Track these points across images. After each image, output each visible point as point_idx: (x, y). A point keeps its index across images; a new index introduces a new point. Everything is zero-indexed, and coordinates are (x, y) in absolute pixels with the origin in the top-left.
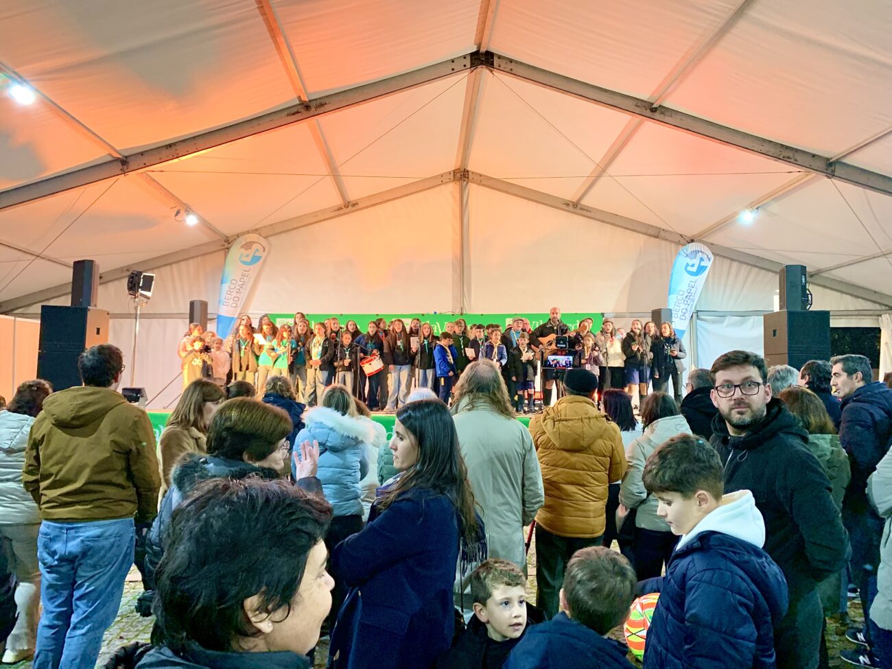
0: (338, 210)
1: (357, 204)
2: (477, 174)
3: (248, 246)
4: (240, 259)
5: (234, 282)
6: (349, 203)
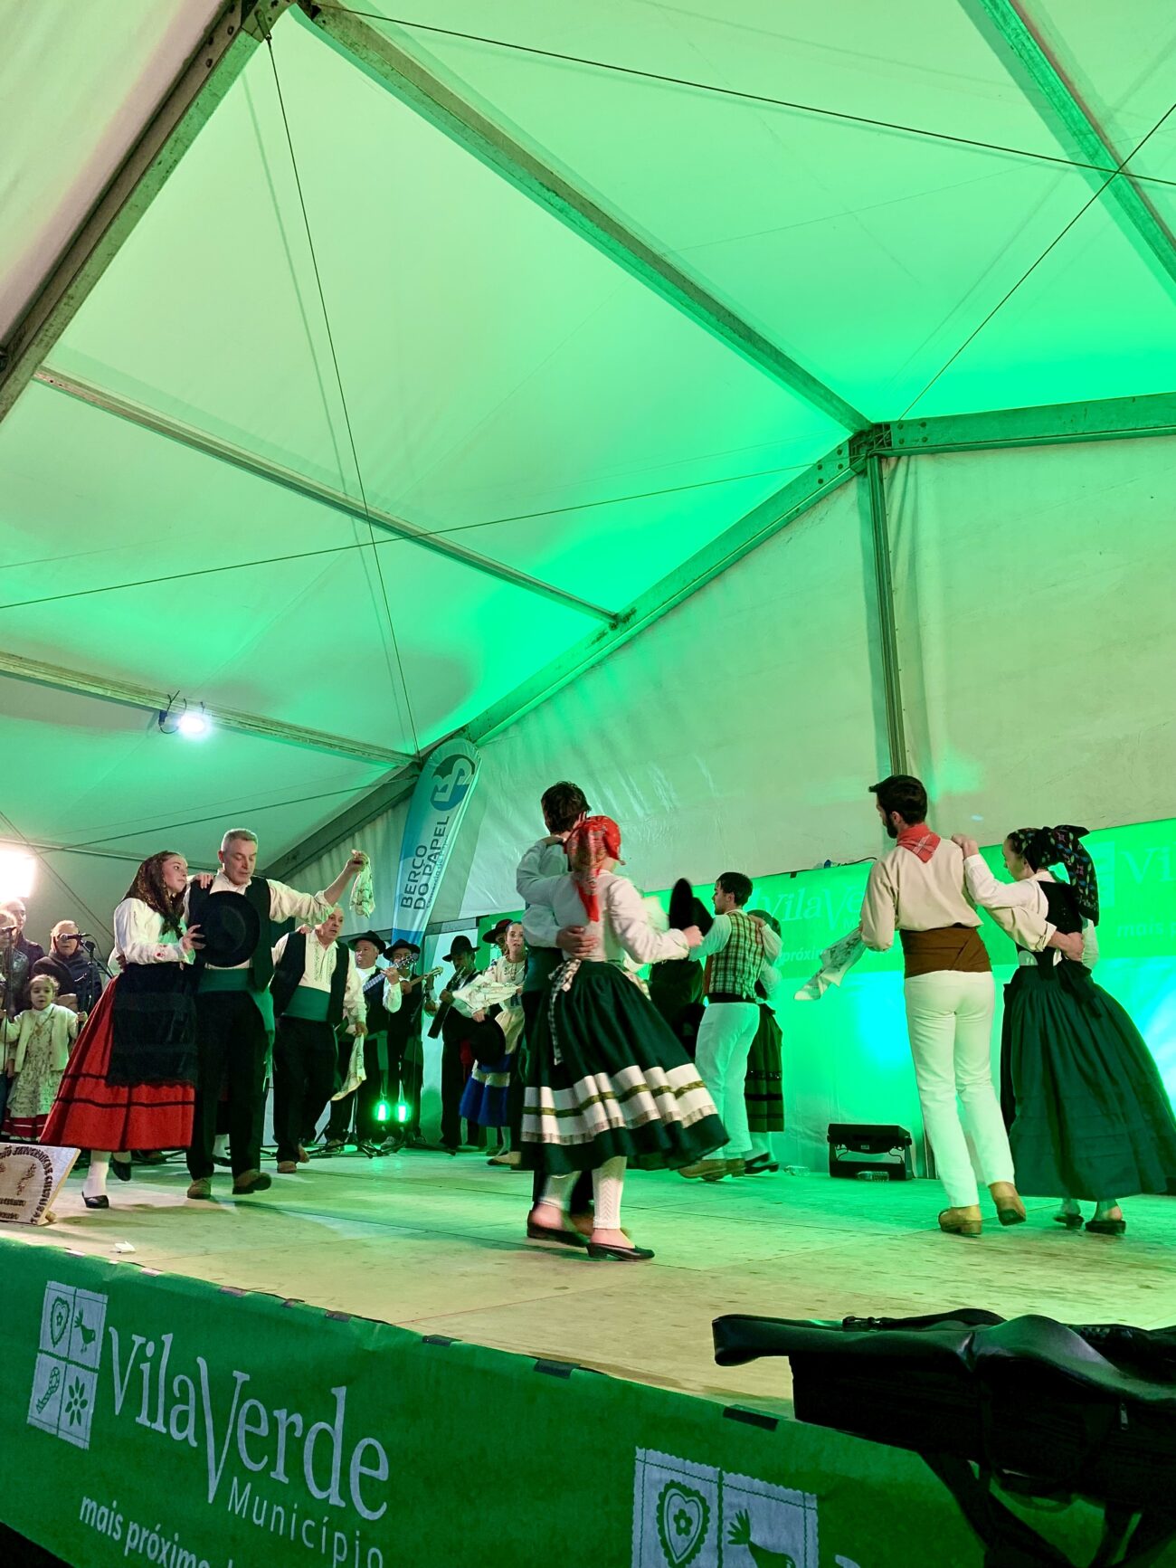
0: (598, 639)
2: (911, 423)
3: (445, 768)
4: (431, 801)
5: (421, 851)
6: (615, 617)
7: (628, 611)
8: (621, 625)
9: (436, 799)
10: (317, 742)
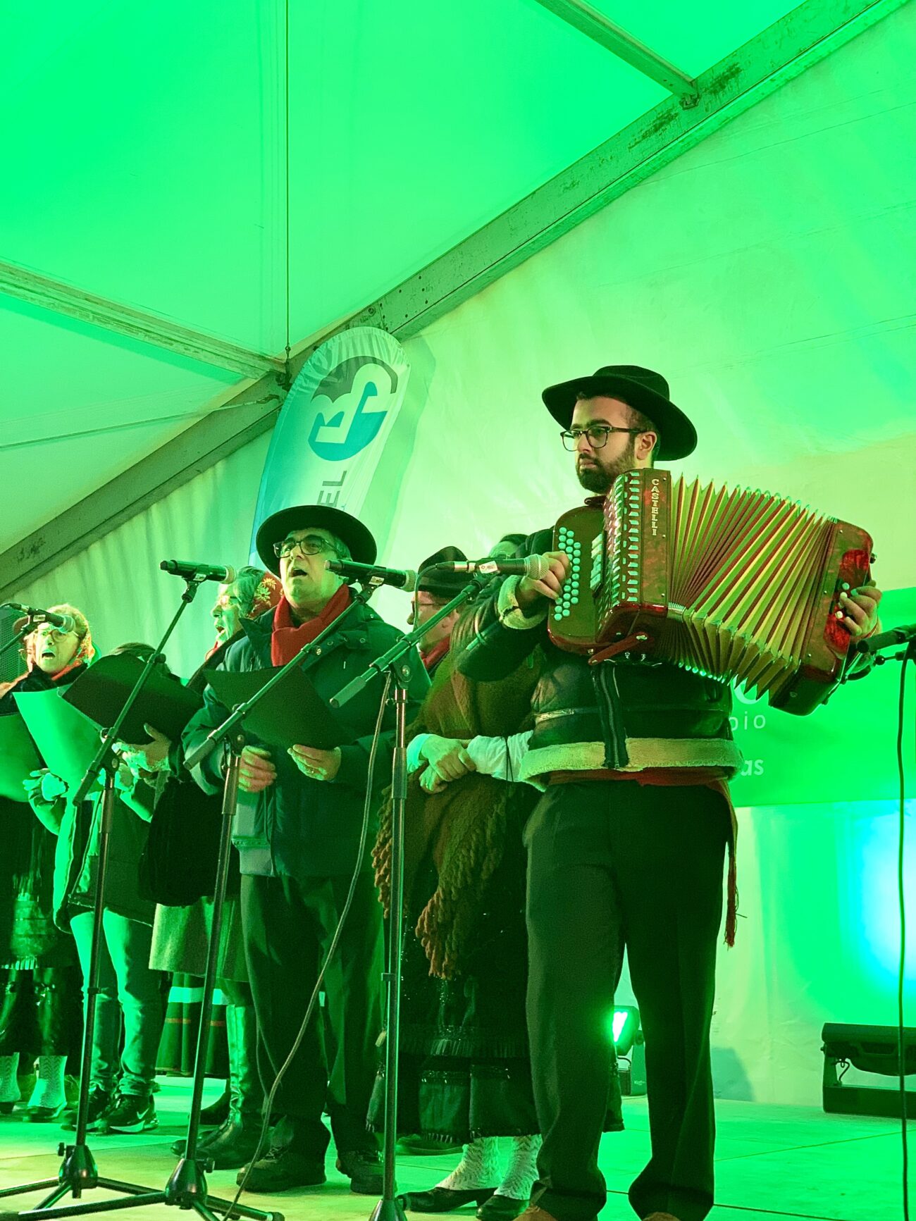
1: (734, 72)
3: (339, 381)
4: (312, 439)
6: (692, 83)
7: (722, 70)
8: (705, 99)
9: (319, 439)
10: (106, 320)
